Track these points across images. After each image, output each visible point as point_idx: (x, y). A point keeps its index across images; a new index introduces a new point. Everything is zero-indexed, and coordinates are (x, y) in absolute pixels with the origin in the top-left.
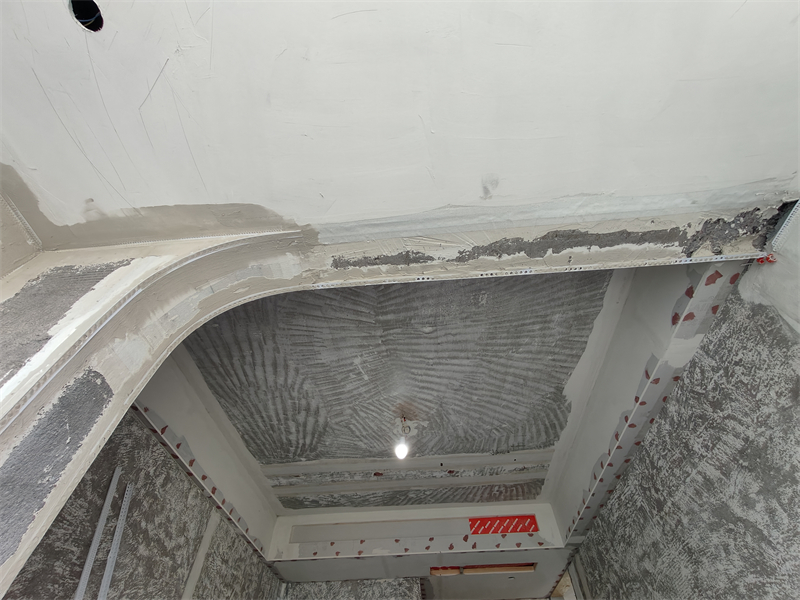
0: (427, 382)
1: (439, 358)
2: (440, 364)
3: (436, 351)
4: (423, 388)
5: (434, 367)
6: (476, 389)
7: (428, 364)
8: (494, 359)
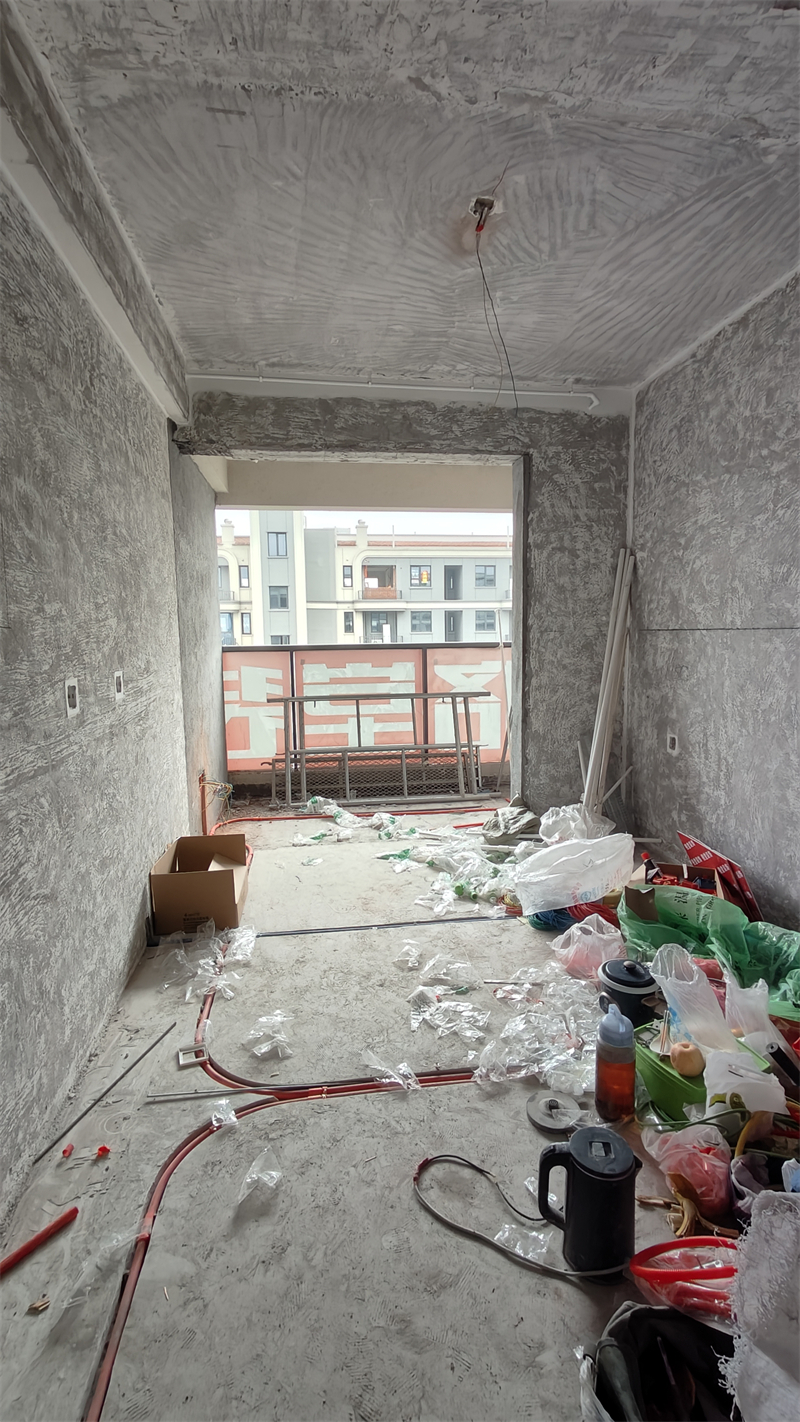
0: (417, 280)
1: (391, 303)
2: (391, 297)
3: (393, 309)
4: (425, 272)
5: (400, 295)
6: (341, 261)
7: (409, 299)
8: (318, 294)
